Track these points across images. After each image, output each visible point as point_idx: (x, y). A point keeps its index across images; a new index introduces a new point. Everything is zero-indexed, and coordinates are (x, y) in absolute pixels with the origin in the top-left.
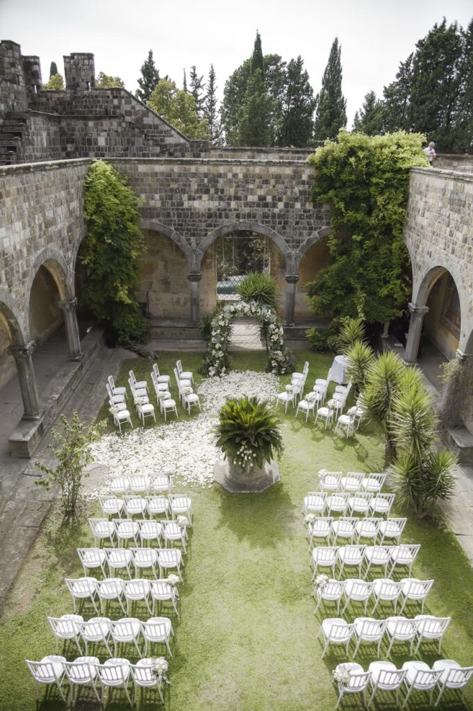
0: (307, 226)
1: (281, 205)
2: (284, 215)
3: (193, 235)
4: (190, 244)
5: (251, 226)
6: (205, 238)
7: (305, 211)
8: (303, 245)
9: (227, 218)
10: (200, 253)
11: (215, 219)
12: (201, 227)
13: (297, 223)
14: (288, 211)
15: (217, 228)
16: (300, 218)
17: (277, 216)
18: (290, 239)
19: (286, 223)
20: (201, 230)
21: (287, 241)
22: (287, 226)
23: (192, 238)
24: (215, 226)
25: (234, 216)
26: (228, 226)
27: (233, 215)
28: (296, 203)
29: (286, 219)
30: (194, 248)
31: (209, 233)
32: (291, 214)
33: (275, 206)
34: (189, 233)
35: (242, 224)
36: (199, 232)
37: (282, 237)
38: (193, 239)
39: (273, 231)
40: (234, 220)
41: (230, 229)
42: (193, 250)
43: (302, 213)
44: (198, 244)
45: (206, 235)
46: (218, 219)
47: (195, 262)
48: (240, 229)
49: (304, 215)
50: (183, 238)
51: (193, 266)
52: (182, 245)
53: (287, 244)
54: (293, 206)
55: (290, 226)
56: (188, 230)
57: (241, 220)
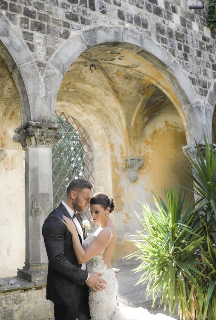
0: (210, 62)
1: (176, 18)
2: (183, 35)
3: (40, 28)
4: (31, 47)
5: (141, 41)
6: (65, 41)
7: (204, 39)
8: (211, 92)
9: (104, 12)
10: (54, 74)
11: (82, 8)
12: (57, 15)
13: (199, 54)
14: (186, 33)
15: (87, 28)
16: (202, 48)
17: (174, 34)
18: (195, 77)
19: (187, 49)
20: (56, 21)
21: (193, 81)
22: (188, 55)
23: (36, 34)
24: (84, 22)
25: (116, 13)
26: (106, 30)
27: (113, 10)
28: (193, 23)
29: (185, 44)
30: (42, 59)
31: (73, 33)
32: (189, 38)
33: (169, 17)
34: (30, 19)
35: (129, 33)
36: (51, 24)
37: (186, 72)
38: (38, 37)
39: (174, 59)
40: (116, 21)
41: (111, 38)
42: (40, 64)
43: (201, 39)
44: (49, 52)
45: (66, 35)
46: (89, 11)
47: (42, 93)
48: (126, 40)
49: (203, 44)
50: (16, 29)
51: (39, 102)
52: (11, 44)
53: (193, 86)
54: (190, 27)
55: (191, 56)
56: (28, 13)
57: (127, 25)
